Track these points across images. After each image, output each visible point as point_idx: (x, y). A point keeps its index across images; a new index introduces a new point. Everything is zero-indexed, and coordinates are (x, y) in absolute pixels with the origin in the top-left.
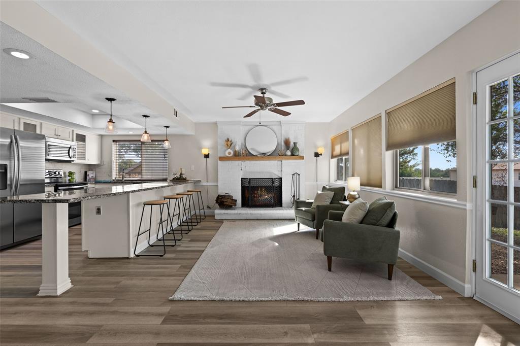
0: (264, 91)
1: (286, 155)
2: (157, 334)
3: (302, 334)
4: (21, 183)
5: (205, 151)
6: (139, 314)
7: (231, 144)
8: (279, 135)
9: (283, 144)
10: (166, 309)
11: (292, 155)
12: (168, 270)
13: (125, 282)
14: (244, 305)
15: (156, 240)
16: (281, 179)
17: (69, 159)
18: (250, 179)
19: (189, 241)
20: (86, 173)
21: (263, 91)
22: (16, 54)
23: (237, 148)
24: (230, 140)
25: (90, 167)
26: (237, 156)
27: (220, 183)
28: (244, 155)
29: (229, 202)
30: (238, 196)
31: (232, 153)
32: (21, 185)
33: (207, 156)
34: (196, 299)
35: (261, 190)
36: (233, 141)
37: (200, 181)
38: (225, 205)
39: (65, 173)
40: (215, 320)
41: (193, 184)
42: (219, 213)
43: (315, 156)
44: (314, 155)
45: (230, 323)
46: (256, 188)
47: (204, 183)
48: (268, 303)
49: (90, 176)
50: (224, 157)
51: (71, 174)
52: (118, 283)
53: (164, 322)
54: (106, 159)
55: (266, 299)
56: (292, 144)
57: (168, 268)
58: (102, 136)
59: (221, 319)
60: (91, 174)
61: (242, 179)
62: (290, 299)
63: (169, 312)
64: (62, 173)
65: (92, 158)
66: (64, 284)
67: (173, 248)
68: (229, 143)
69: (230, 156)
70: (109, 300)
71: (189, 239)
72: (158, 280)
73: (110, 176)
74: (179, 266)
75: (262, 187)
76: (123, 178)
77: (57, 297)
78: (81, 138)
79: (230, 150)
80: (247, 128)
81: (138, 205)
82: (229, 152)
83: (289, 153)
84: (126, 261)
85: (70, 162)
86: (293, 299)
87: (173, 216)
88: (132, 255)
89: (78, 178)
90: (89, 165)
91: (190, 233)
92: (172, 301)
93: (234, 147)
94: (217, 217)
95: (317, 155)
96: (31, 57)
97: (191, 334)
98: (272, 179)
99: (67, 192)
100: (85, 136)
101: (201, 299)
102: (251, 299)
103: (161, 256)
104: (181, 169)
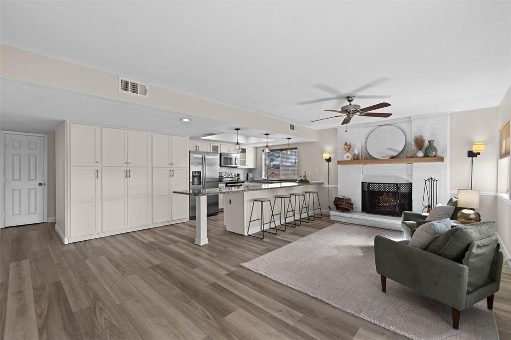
0: (351, 99)
1: (417, 157)
2: (219, 278)
3: (291, 317)
4: (207, 180)
5: (326, 156)
6: (220, 266)
7: (350, 148)
8: (408, 134)
9: (413, 143)
10: (233, 269)
11: (426, 156)
12: (257, 249)
13: (230, 248)
14: (277, 285)
15: (268, 228)
16: (411, 184)
17: (235, 166)
18: (369, 183)
19: (291, 233)
20: (248, 174)
21: (349, 98)
22: (184, 120)
23: (356, 152)
24: (348, 144)
25: (250, 170)
26: (356, 159)
27: (339, 186)
28: (365, 158)
29: (344, 205)
30: (357, 200)
31: (351, 156)
32: (207, 182)
33: (329, 160)
34: (252, 269)
35: (387, 196)
36: (351, 145)
37: (323, 183)
38: (340, 207)
39: (235, 175)
40: (250, 285)
41: (317, 185)
42: (335, 214)
43: (469, 156)
44: (466, 154)
45: (256, 290)
46: (381, 193)
47: (326, 185)
48: (293, 290)
49: (250, 177)
50: (342, 161)
51: (238, 175)
52: (227, 248)
53: (227, 275)
54: (259, 165)
55: (294, 287)
56: (426, 144)
57: (257, 247)
58: (256, 148)
59: (254, 285)
60: (251, 176)
61: (362, 183)
62: (312, 295)
63: (233, 271)
64: (233, 175)
65: (250, 164)
66: (204, 241)
67: (274, 236)
68: (348, 147)
69: (348, 159)
70: (215, 255)
71: (291, 232)
72: (245, 252)
73: (261, 176)
74: (265, 248)
75: (388, 193)
76: (268, 178)
77: (200, 246)
78: (244, 151)
79: (348, 154)
80: (370, 129)
81: (251, 200)
82: (348, 156)
83: (420, 154)
84: (242, 237)
85: (236, 167)
86: (314, 296)
87: (288, 212)
88: (246, 234)
89: (242, 178)
90: (250, 169)
91: (297, 228)
92: (240, 266)
93: (353, 150)
94: (332, 218)
95: (472, 154)
96: (190, 120)
97: (232, 285)
98: (397, 184)
99: (236, 187)
100: (245, 149)
101: (255, 271)
102: (284, 283)
103: (262, 239)
104: (305, 172)
